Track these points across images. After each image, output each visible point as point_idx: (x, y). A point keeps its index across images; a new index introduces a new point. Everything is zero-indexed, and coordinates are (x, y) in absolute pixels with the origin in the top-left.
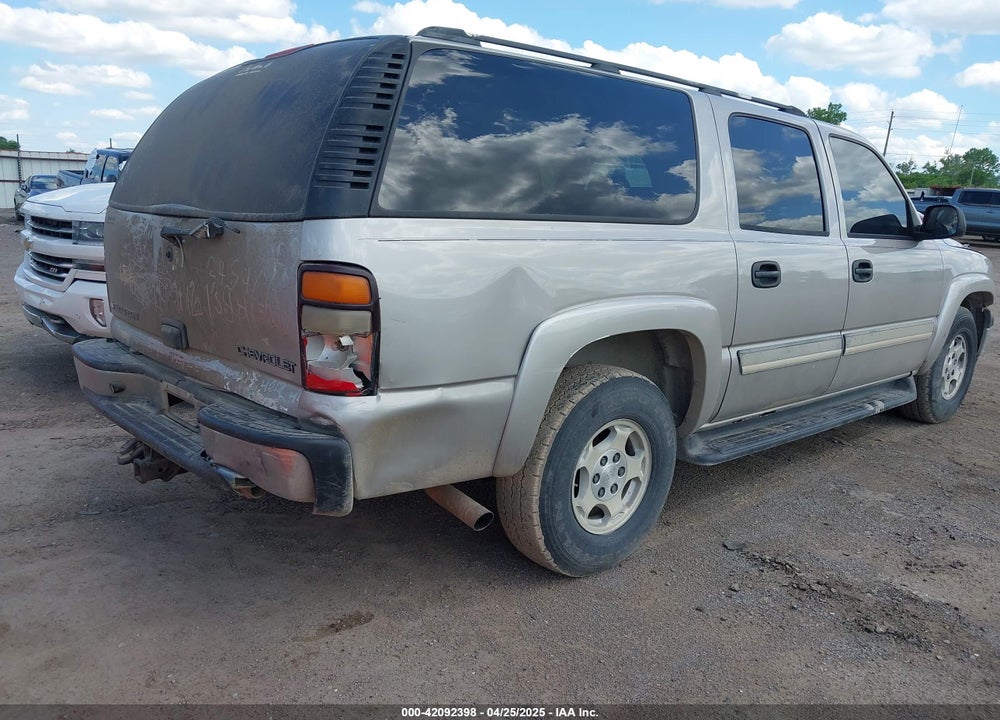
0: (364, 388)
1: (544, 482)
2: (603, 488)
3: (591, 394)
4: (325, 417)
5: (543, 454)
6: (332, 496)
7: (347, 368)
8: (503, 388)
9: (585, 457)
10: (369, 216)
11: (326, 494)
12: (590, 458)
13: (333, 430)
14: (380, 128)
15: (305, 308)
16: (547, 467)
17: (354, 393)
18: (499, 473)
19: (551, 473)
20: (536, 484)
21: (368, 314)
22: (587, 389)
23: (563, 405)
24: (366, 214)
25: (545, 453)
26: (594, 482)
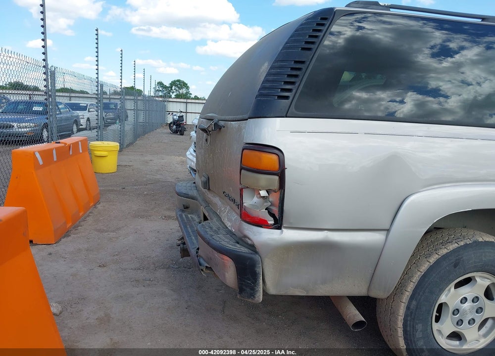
0: (274, 224)
1: (408, 308)
2: (461, 320)
3: (454, 251)
4: (249, 239)
5: (410, 288)
6: (248, 290)
7: (264, 210)
8: (376, 238)
9: (446, 296)
10: (286, 117)
11: (244, 287)
12: (450, 296)
13: (252, 247)
14: (303, 62)
15: (243, 171)
16: (412, 297)
17: (268, 226)
18: (373, 294)
19: (414, 303)
20: (402, 308)
21: (277, 178)
22: (452, 247)
23: (430, 255)
24: (284, 115)
25: (411, 287)
26: (453, 314)
